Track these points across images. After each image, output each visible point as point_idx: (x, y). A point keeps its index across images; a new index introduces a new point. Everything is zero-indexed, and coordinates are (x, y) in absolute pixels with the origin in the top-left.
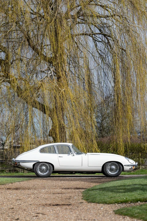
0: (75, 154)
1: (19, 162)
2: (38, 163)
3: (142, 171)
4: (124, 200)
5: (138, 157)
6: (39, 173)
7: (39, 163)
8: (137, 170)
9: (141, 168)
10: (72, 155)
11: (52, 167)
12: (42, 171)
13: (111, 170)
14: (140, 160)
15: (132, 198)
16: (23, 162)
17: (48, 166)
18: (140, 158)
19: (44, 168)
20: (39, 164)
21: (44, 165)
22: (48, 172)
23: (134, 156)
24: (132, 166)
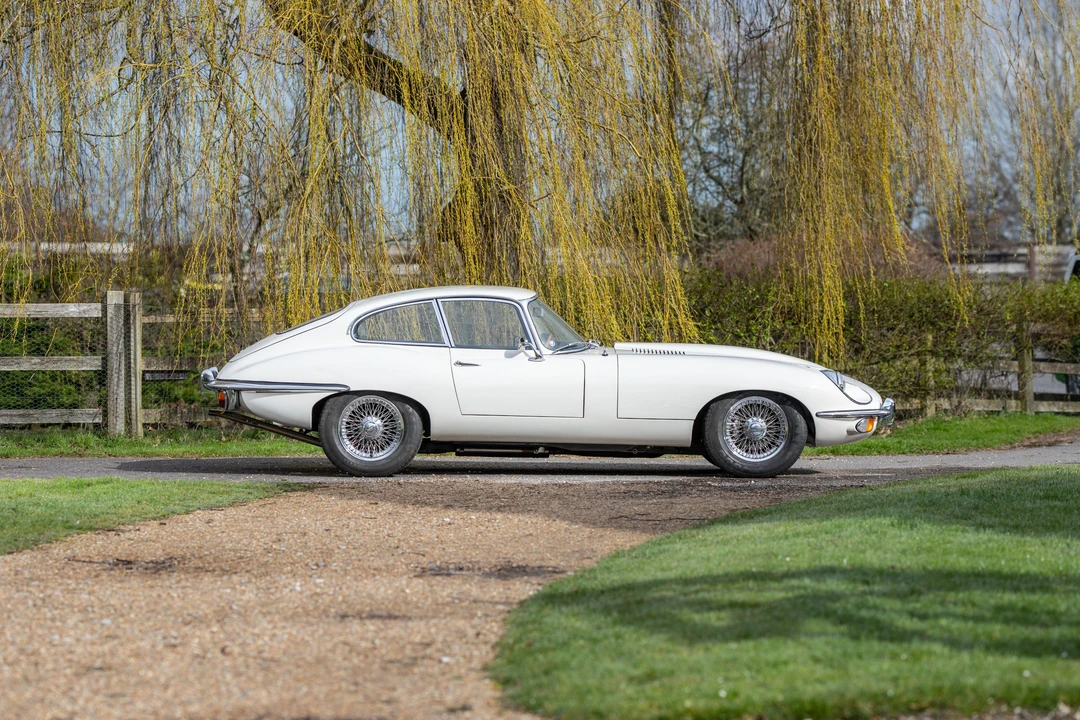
0: (545, 351)
1: (238, 391)
2: (341, 398)
3: (937, 425)
4: (715, 705)
5: (918, 354)
6: (349, 449)
7: (347, 394)
8: (911, 422)
9: (931, 412)
10: (531, 353)
11: (416, 418)
12: (362, 441)
13: (745, 439)
14: (930, 367)
15: (770, 695)
16: (259, 391)
17: (399, 414)
18: (928, 357)
19: (374, 422)
20: (345, 404)
21: (373, 406)
22: (395, 445)
23: (898, 347)
24: (859, 417)
